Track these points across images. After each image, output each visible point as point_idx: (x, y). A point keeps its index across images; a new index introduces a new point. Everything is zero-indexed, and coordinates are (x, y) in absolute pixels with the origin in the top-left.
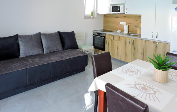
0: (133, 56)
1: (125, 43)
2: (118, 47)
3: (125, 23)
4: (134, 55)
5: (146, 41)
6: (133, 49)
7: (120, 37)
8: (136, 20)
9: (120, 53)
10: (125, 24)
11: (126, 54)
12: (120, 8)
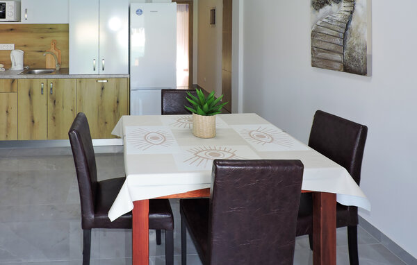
0: (50, 121)
1: (30, 94)
2: (8, 108)
3: (13, 45)
4: (54, 118)
5: (81, 79)
6: (51, 104)
7: (13, 81)
8: (42, 38)
9: (14, 122)
10: (13, 48)
11: (33, 122)
12: (5, 9)
